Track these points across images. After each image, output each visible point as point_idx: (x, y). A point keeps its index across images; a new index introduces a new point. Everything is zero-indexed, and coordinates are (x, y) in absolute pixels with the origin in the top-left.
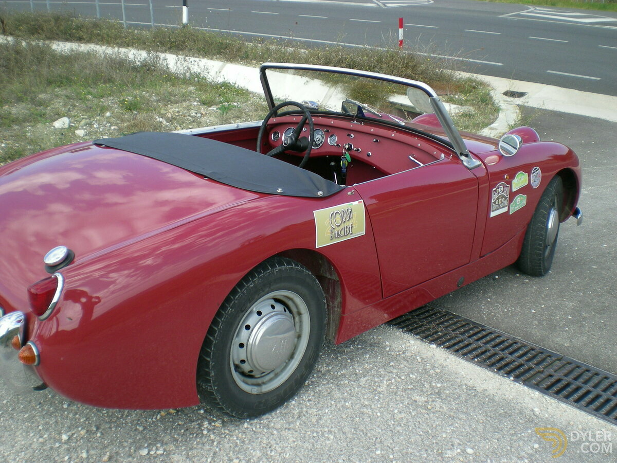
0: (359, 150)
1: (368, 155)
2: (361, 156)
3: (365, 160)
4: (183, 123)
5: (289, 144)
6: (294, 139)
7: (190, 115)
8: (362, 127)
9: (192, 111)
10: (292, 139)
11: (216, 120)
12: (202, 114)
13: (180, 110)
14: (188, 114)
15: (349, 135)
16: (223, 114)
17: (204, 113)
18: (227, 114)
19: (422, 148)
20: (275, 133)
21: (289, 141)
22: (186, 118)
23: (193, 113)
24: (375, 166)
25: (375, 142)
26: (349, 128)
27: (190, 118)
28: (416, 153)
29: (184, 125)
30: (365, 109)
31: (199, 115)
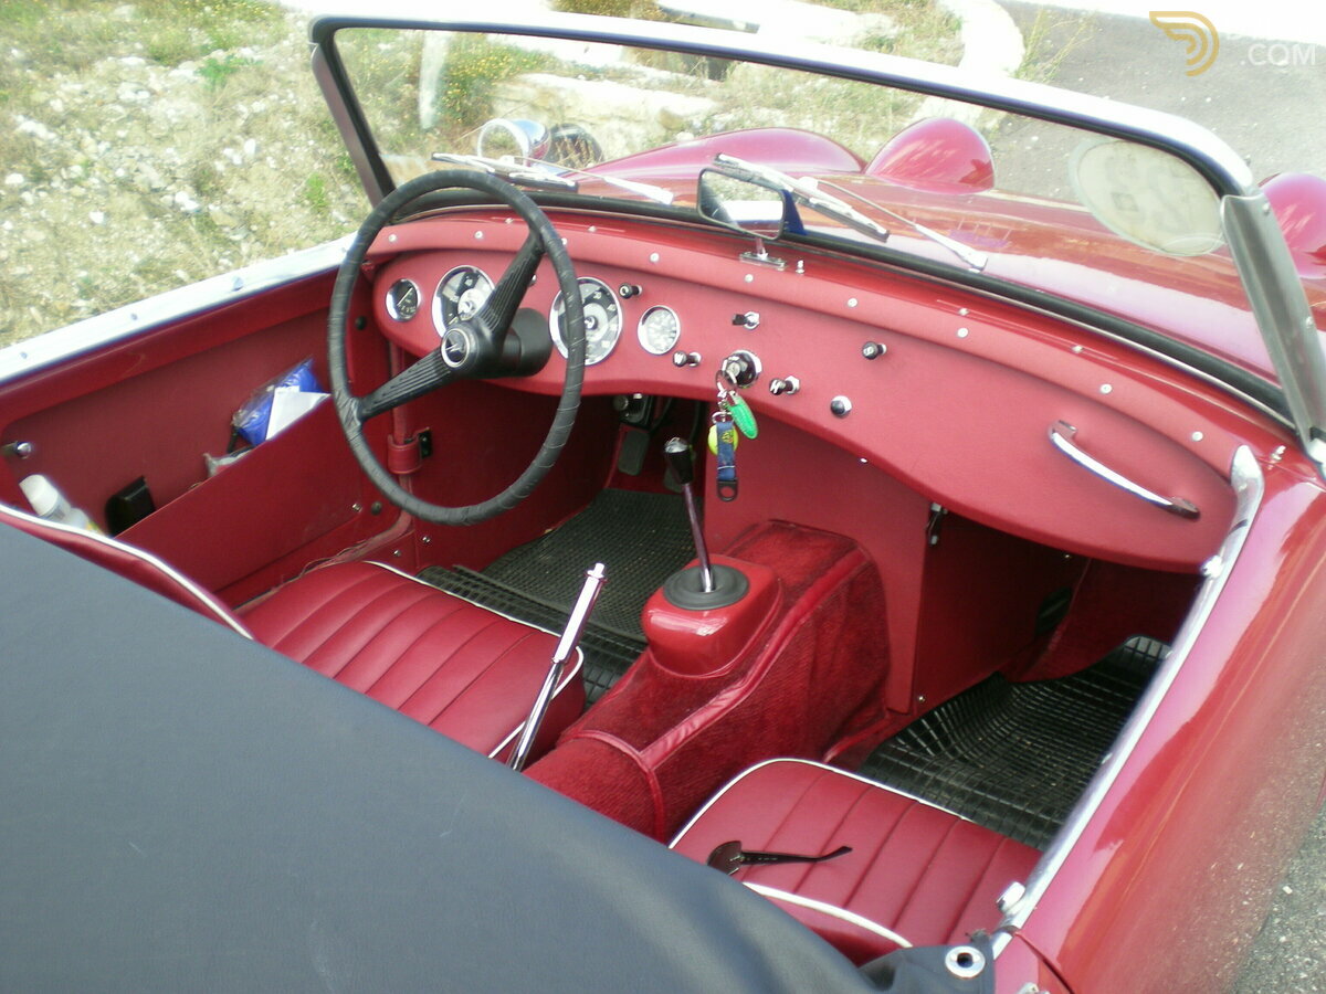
0: (789, 387)
1: (838, 412)
2: (796, 408)
3: (823, 430)
4: (100, 123)
5: (472, 356)
6: (487, 333)
7: (117, 101)
8: (799, 284)
9: (123, 84)
10: (479, 334)
11: (194, 106)
12: (153, 92)
13: (86, 86)
14: (111, 97)
15: (740, 320)
16: (213, 90)
17: (158, 88)
18: (223, 86)
19: (1119, 403)
20: (399, 289)
21: (471, 345)
22: (106, 109)
23: (126, 92)
24: (868, 455)
25: (871, 358)
26: (739, 287)
27: (119, 109)
28: (1079, 420)
29: (104, 129)
30: (806, 203)
31: (145, 95)
